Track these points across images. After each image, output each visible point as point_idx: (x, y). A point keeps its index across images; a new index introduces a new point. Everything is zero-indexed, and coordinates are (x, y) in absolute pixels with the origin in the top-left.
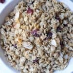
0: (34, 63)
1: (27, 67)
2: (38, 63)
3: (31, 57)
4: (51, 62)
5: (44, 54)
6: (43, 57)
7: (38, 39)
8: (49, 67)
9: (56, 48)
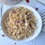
0: (19, 34)
1: (16, 36)
2: (21, 34)
3: (17, 32)
4: (26, 33)
5: (23, 30)
6: (23, 31)
7: (19, 24)
8: (26, 35)
9: (28, 27)
